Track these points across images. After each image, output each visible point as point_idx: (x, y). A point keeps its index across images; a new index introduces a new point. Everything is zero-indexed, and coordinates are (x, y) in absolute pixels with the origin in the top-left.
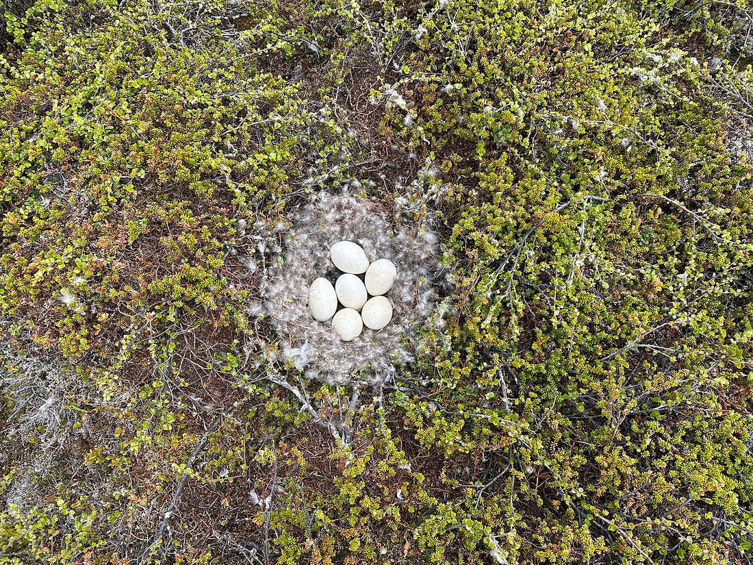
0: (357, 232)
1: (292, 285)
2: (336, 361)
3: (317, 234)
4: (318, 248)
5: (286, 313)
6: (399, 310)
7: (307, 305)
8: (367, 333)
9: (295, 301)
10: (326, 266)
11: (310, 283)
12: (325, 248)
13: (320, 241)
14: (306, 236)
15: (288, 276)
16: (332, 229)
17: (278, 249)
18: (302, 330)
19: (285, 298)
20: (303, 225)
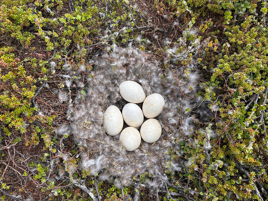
0: (138, 75)
1: (91, 111)
2: (122, 168)
3: (110, 75)
4: (111, 85)
5: (86, 132)
6: (167, 129)
7: (102, 125)
8: (144, 145)
9: (93, 122)
10: (116, 97)
11: (105, 109)
12: (115, 85)
13: (112, 80)
14: (102, 76)
15: (89, 104)
16: (121, 71)
17: (82, 85)
18: (98, 144)
19: (86, 121)
20: (101, 68)
